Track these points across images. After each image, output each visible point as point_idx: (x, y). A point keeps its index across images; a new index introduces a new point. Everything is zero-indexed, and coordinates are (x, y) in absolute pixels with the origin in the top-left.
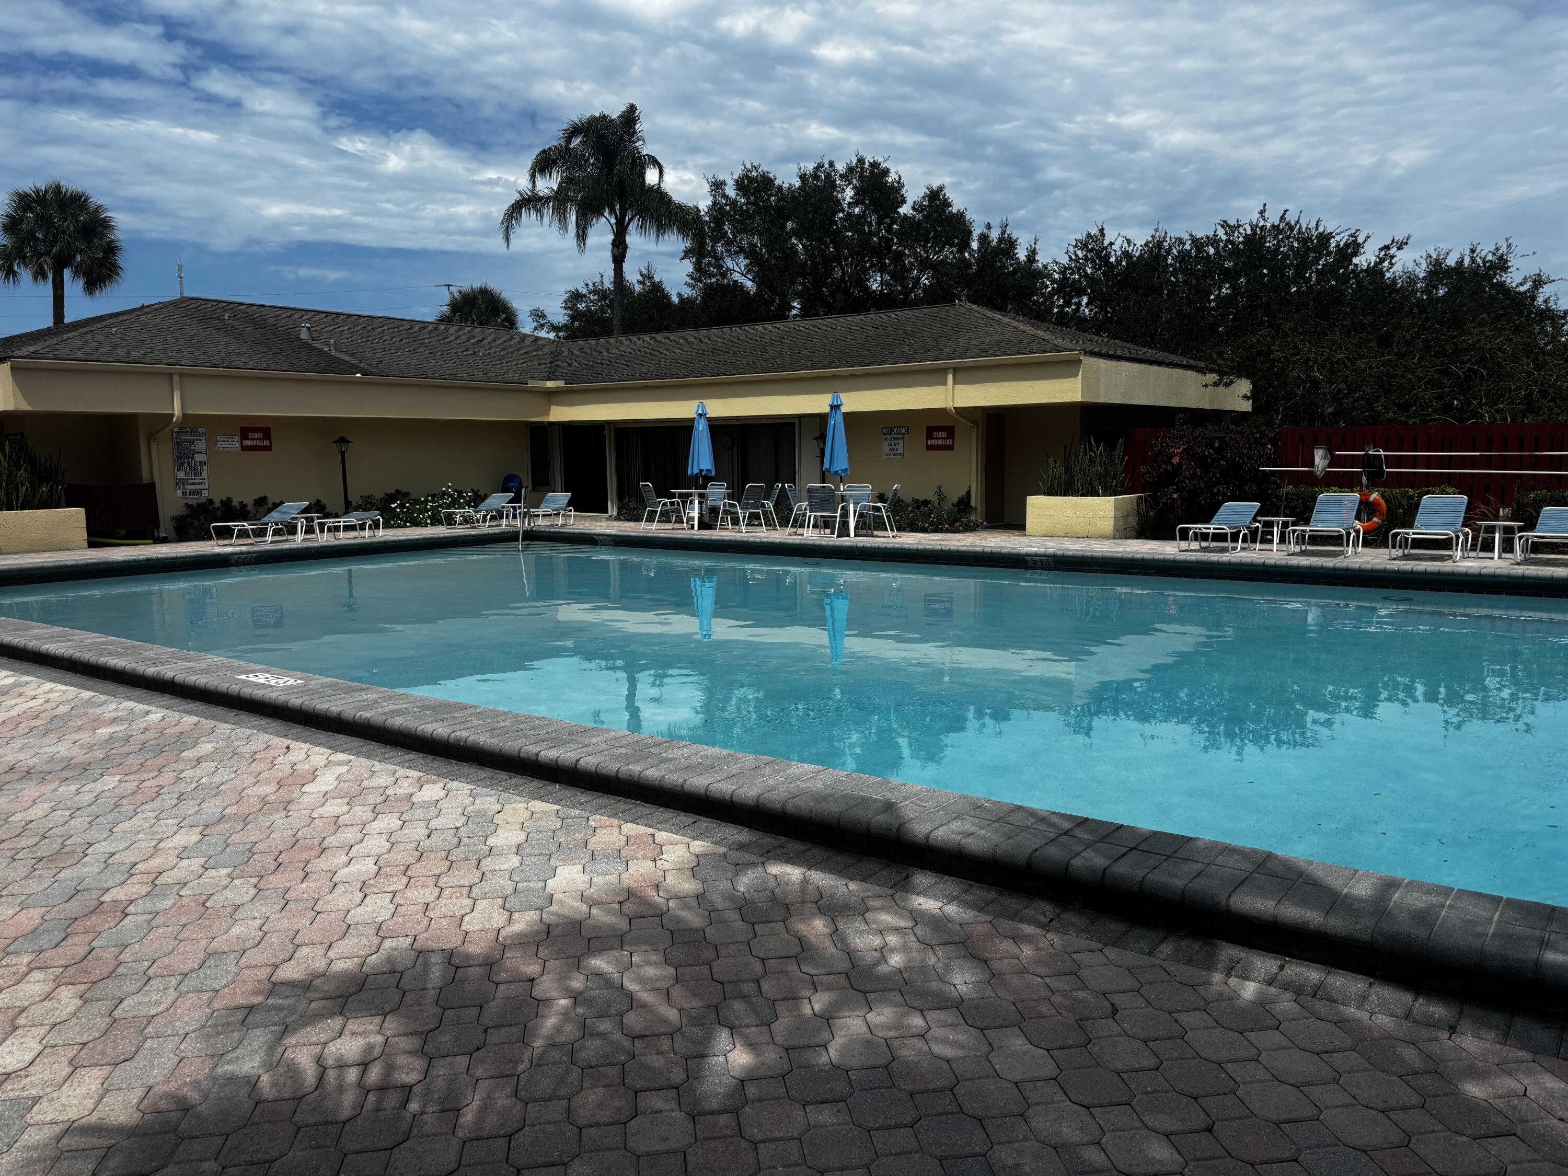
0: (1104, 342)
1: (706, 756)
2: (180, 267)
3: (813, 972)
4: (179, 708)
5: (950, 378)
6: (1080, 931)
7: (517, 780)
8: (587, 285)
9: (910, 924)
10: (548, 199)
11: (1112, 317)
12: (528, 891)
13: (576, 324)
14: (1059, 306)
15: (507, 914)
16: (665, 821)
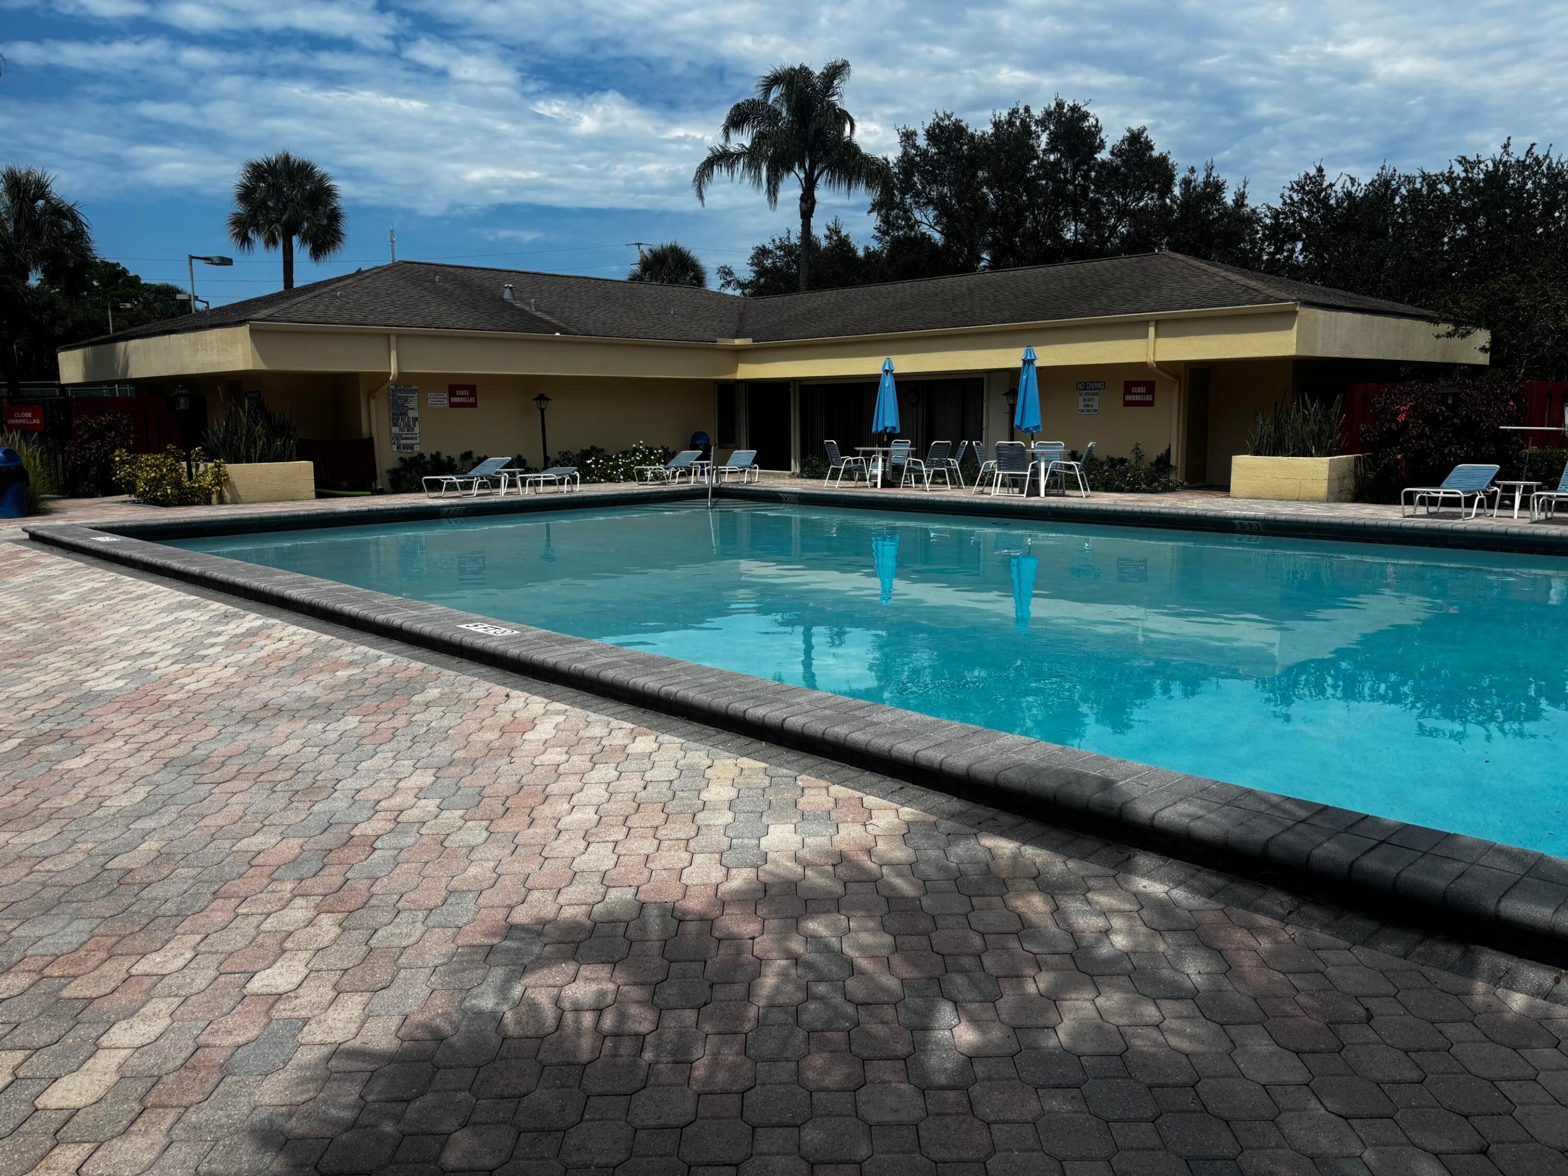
0: (1318, 291)
1: (911, 722)
2: (392, 231)
3: (1035, 950)
4: (406, 654)
5: (1152, 330)
6: (1324, 927)
7: (725, 736)
8: (774, 240)
9: (1135, 908)
10: (739, 155)
11: (1329, 264)
12: (743, 847)
13: (762, 280)
14: (1269, 254)
15: (724, 870)
16: (872, 785)
